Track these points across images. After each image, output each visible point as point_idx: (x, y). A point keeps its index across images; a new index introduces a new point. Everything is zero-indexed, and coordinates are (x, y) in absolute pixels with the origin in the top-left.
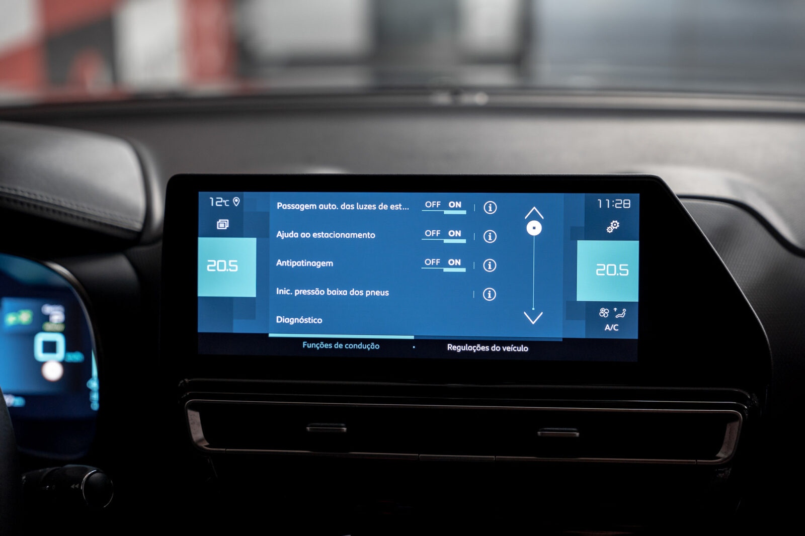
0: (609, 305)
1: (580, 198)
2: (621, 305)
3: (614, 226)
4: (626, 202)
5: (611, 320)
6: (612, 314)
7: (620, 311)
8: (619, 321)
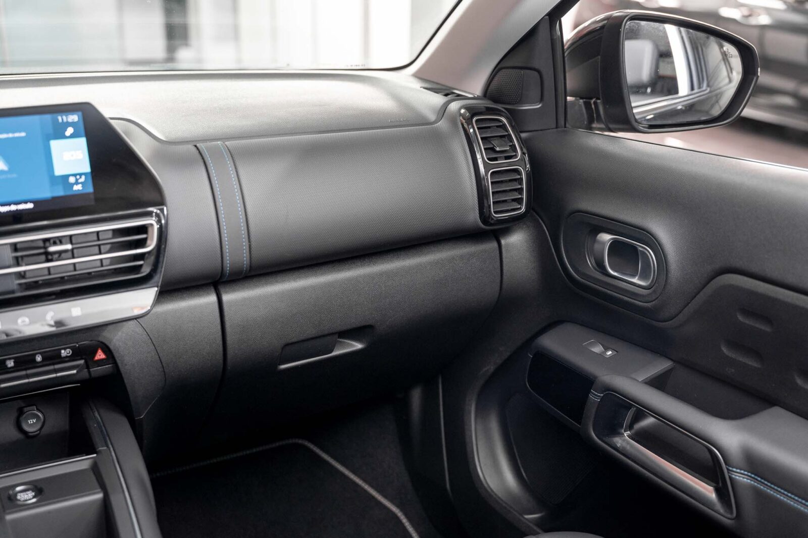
0: (75, 175)
1: (47, 117)
2: (81, 175)
3: (70, 131)
4: (74, 118)
5: (77, 183)
6: (77, 180)
7: (80, 178)
8: (81, 183)
